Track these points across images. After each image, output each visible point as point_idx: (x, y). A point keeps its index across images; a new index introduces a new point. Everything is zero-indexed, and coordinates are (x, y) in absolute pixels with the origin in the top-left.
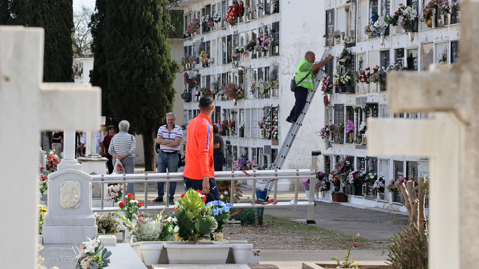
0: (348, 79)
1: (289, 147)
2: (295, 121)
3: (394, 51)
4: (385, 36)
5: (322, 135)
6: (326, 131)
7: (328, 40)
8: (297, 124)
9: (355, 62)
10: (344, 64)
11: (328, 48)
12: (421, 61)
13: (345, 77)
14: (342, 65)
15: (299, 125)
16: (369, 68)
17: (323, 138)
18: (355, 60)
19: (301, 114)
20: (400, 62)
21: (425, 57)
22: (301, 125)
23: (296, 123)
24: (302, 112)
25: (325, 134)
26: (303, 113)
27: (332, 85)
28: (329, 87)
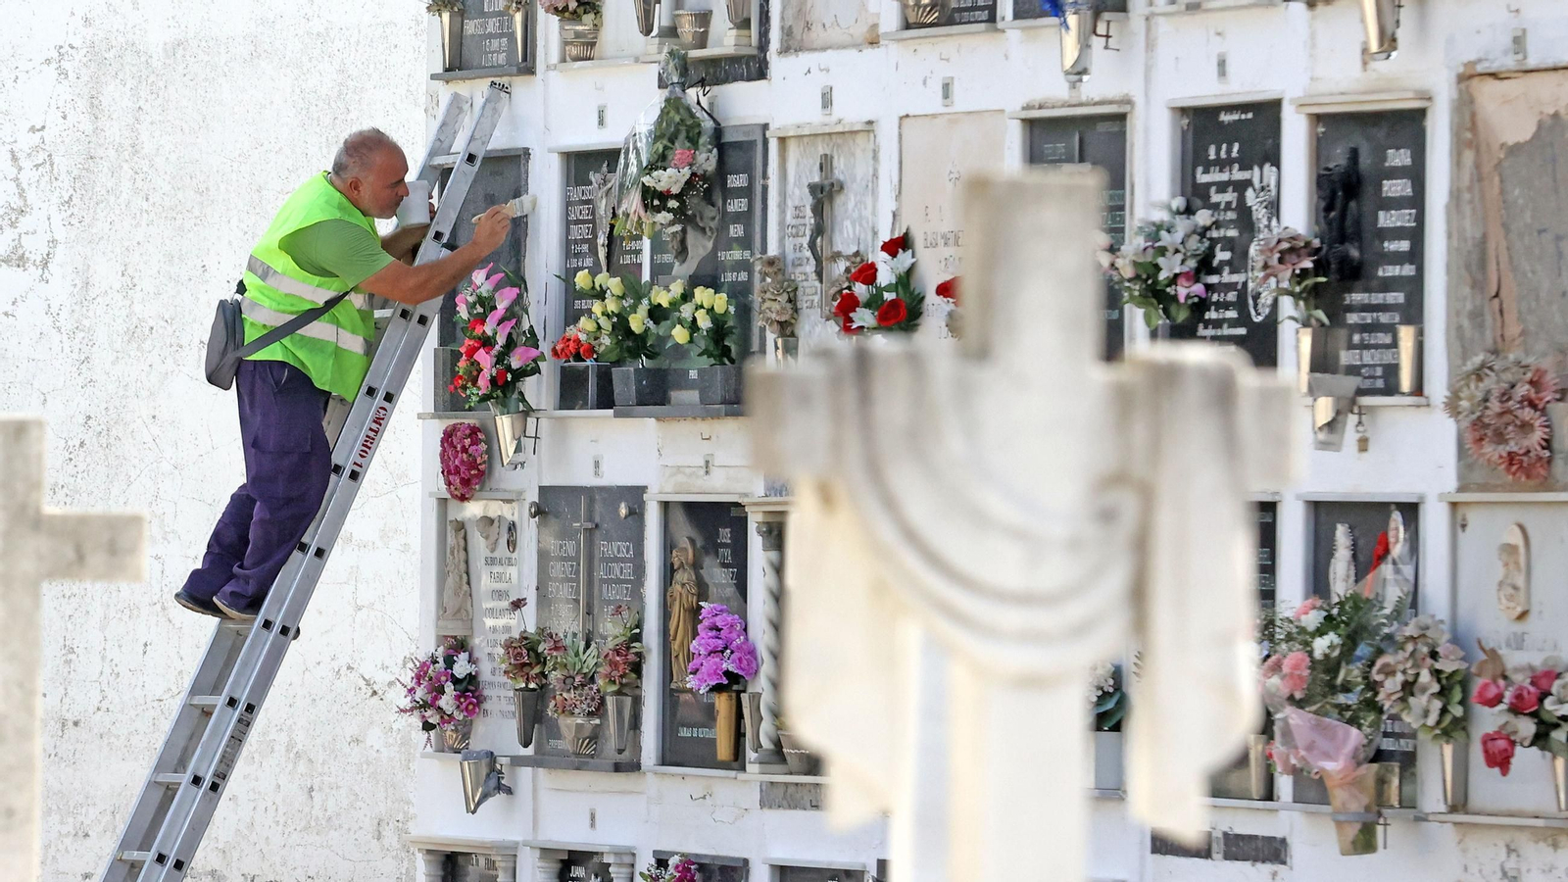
0: (711, 311)
1: (214, 787)
2: (254, 604)
3: (1174, 124)
4: (1097, 15)
5: (424, 706)
6: (456, 681)
7: (471, 27)
8: (267, 625)
9: (765, 189)
10: (673, 204)
11: (477, 90)
12: (1455, 195)
13: (687, 297)
14: (658, 209)
15: (285, 631)
16: (906, 234)
17: (427, 727)
18: (765, 176)
19: (296, 554)
20: (1230, 196)
21: (1487, 168)
22: (292, 633)
23: (260, 619)
24: (305, 539)
25: (447, 701)
26: (312, 550)
27: (534, 353)
28: (515, 364)
